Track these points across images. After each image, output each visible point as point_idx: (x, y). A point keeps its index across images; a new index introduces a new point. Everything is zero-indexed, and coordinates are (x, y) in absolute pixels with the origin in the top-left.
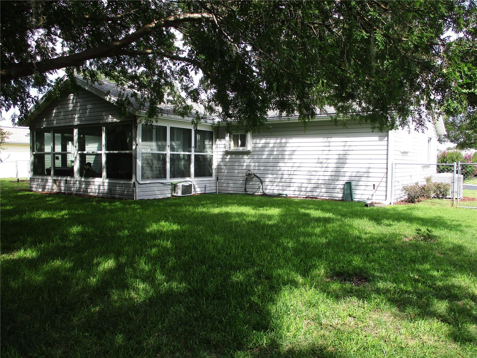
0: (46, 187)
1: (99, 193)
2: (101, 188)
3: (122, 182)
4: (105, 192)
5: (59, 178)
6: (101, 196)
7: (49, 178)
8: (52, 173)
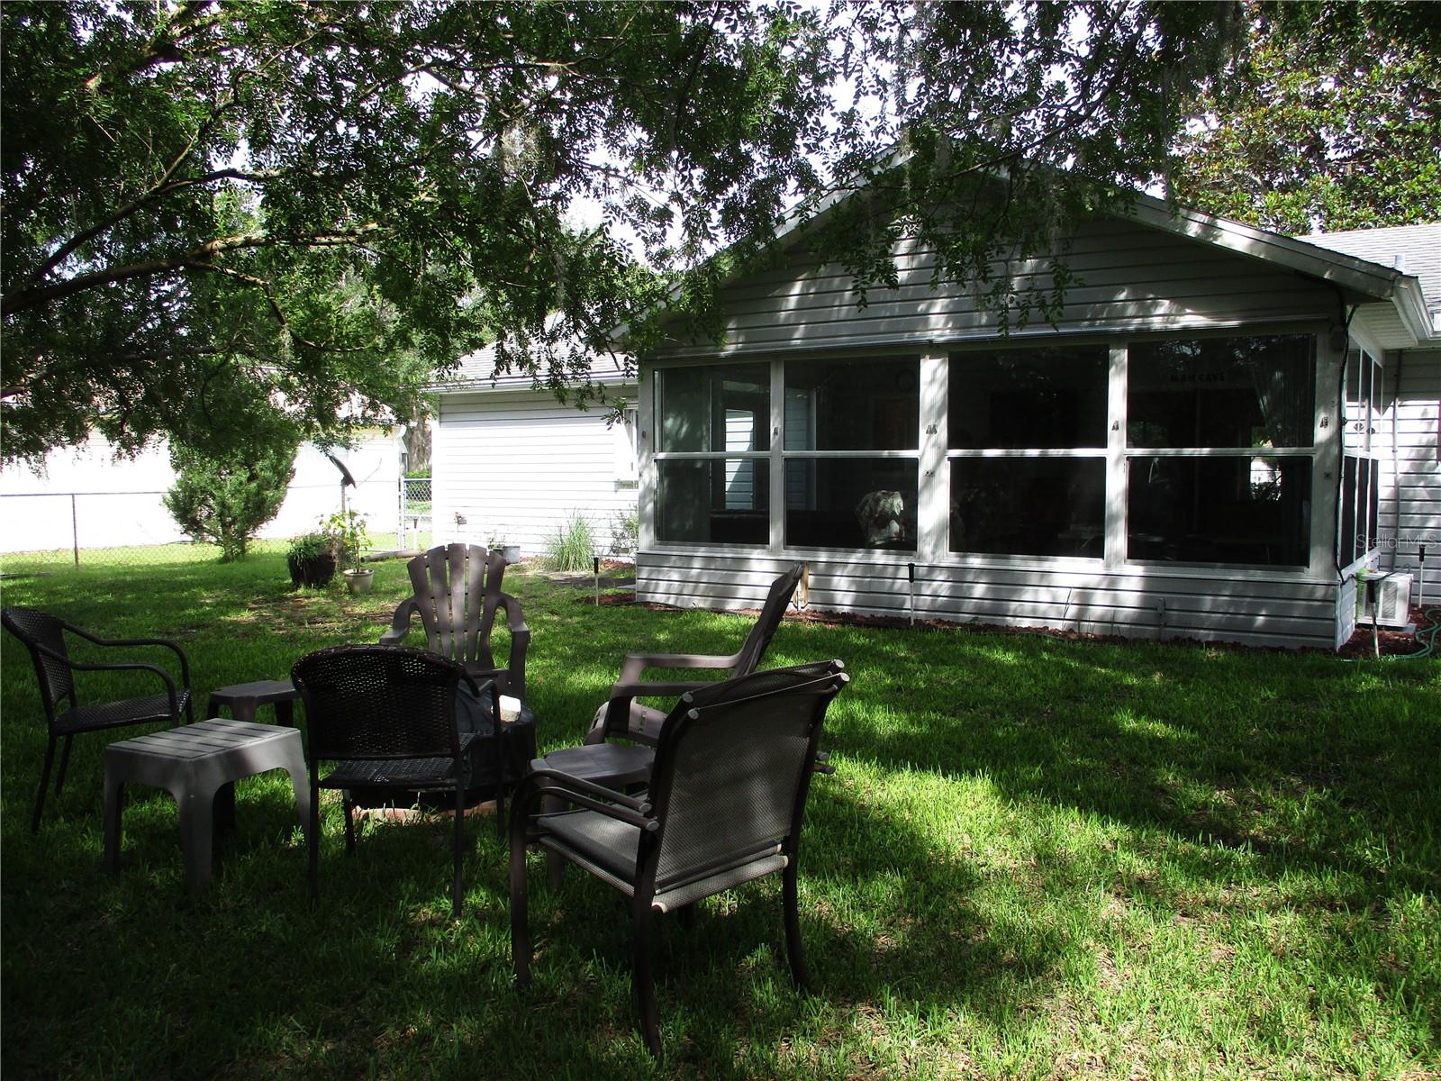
0: (735, 591)
1: (1079, 619)
2: (1100, 598)
3: (1238, 576)
4: (1120, 618)
5: (823, 556)
6: (1096, 632)
7: (756, 554)
8: (776, 533)
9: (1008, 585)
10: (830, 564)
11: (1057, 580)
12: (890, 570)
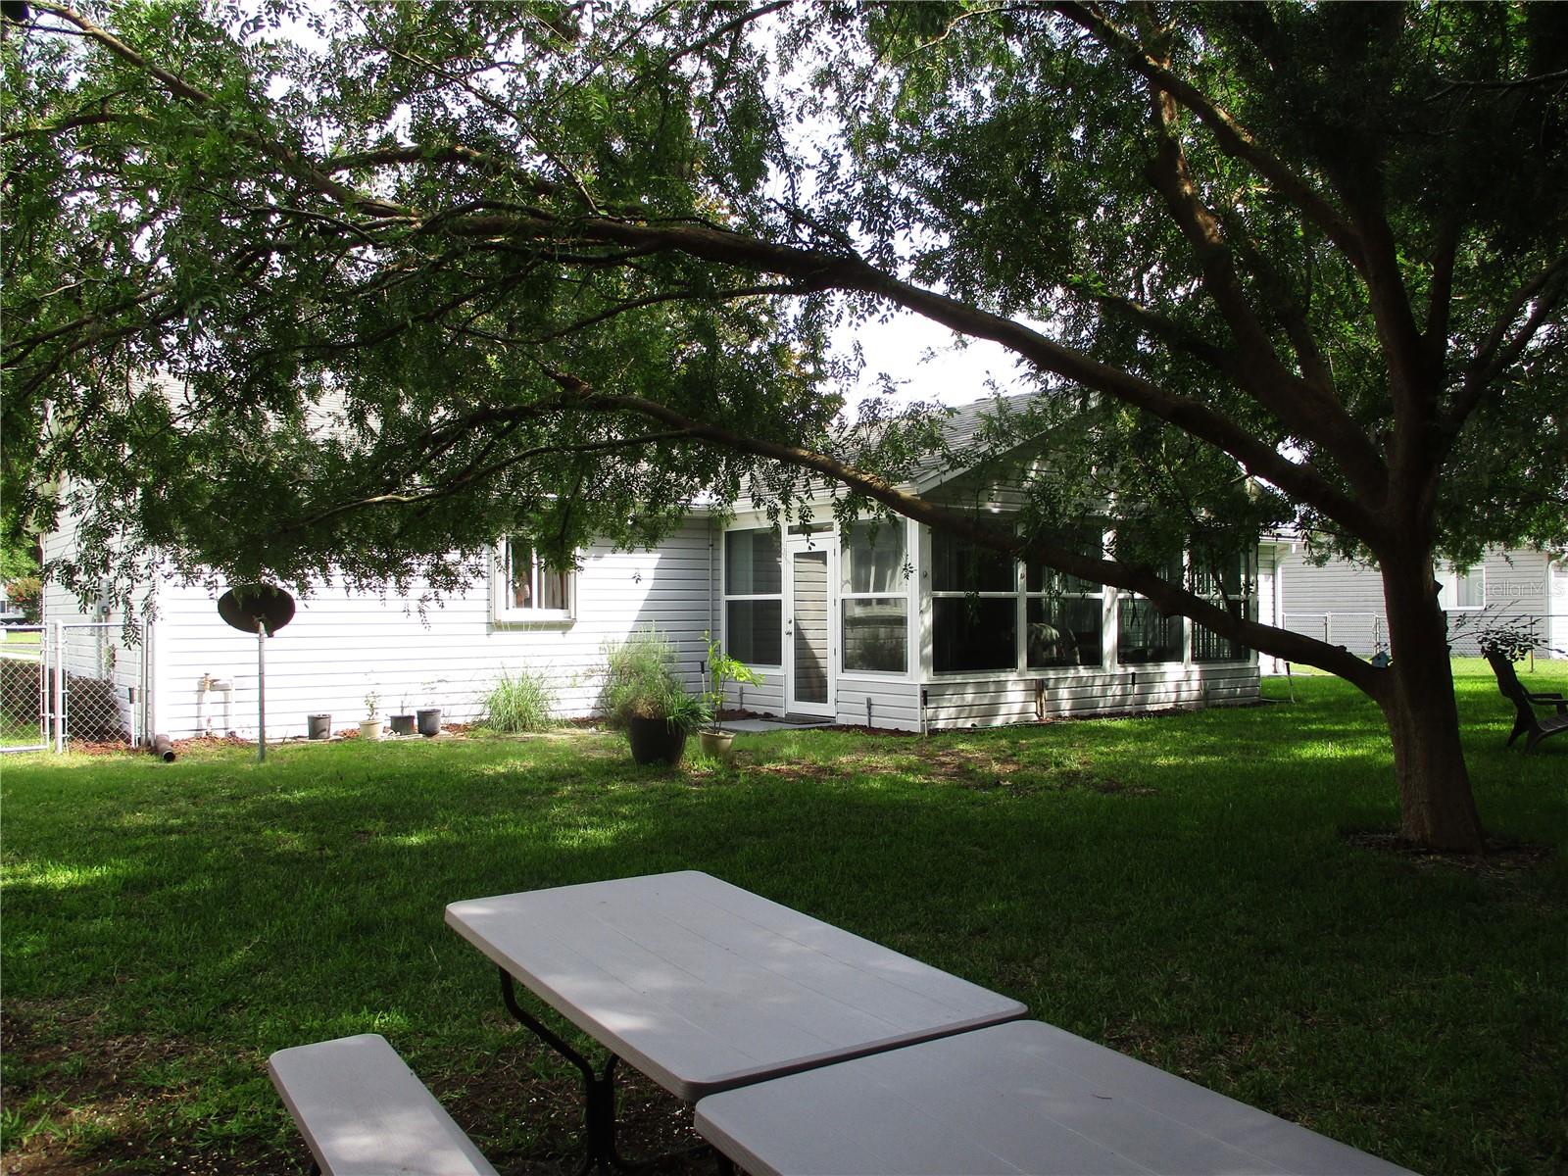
0: (999, 709)
1: (1178, 701)
2: (1184, 687)
4: (1194, 698)
5: (1053, 675)
6: (1185, 707)
7: (1010, 677)
8: (1022, 661)
9: (1147, 683)
10: (1057, 680)
11: (1167, 677)
12: (1090, 681)
